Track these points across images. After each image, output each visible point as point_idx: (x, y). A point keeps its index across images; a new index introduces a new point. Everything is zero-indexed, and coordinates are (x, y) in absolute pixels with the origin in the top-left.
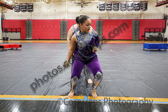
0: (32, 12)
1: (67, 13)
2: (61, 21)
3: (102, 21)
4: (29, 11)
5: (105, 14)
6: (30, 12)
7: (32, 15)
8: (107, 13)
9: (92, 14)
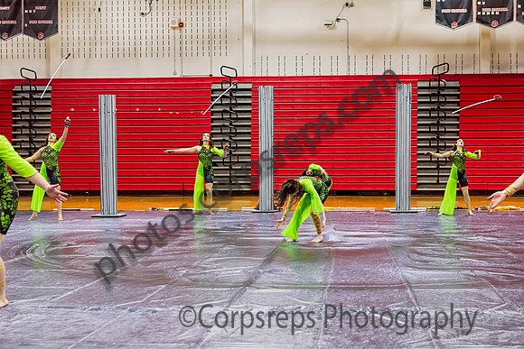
0: (52, 38)
1: (248, 42)
2: (215, 87)
3: (456, 84)
4: (35, 32)
5: (470, 44)
6: (41, 35)
7: (52, 53)
8: (485, 35)
9: (398, 42)
